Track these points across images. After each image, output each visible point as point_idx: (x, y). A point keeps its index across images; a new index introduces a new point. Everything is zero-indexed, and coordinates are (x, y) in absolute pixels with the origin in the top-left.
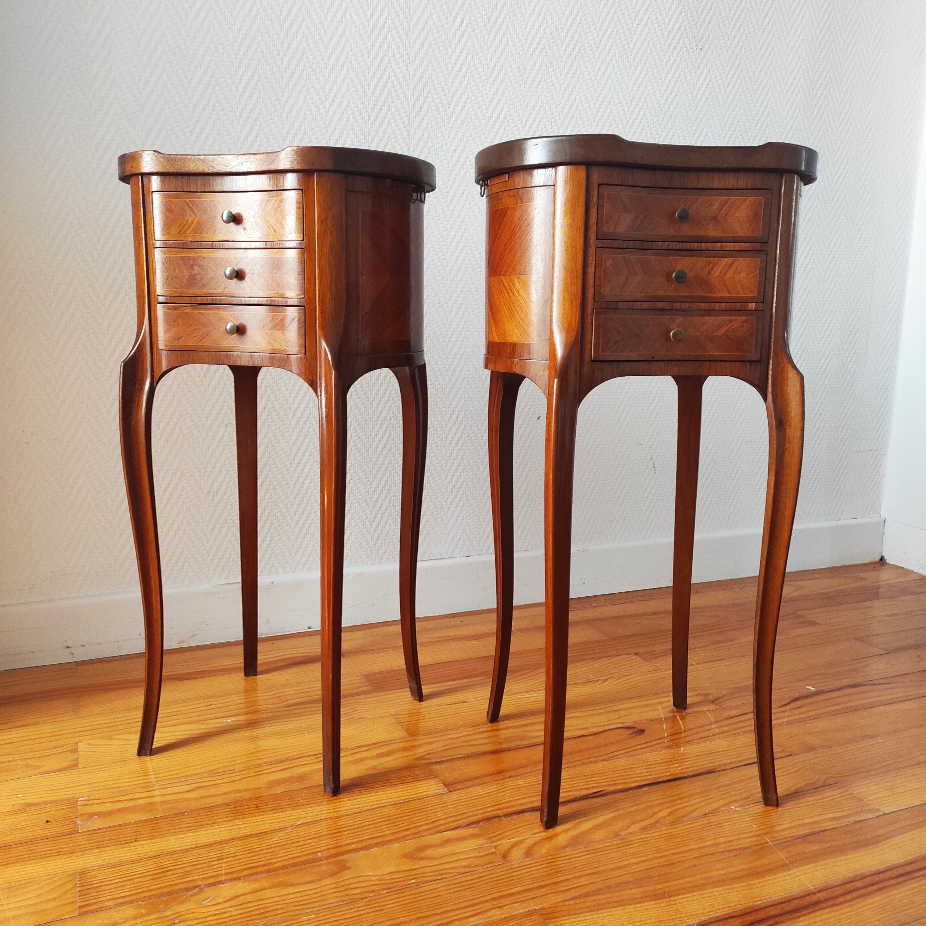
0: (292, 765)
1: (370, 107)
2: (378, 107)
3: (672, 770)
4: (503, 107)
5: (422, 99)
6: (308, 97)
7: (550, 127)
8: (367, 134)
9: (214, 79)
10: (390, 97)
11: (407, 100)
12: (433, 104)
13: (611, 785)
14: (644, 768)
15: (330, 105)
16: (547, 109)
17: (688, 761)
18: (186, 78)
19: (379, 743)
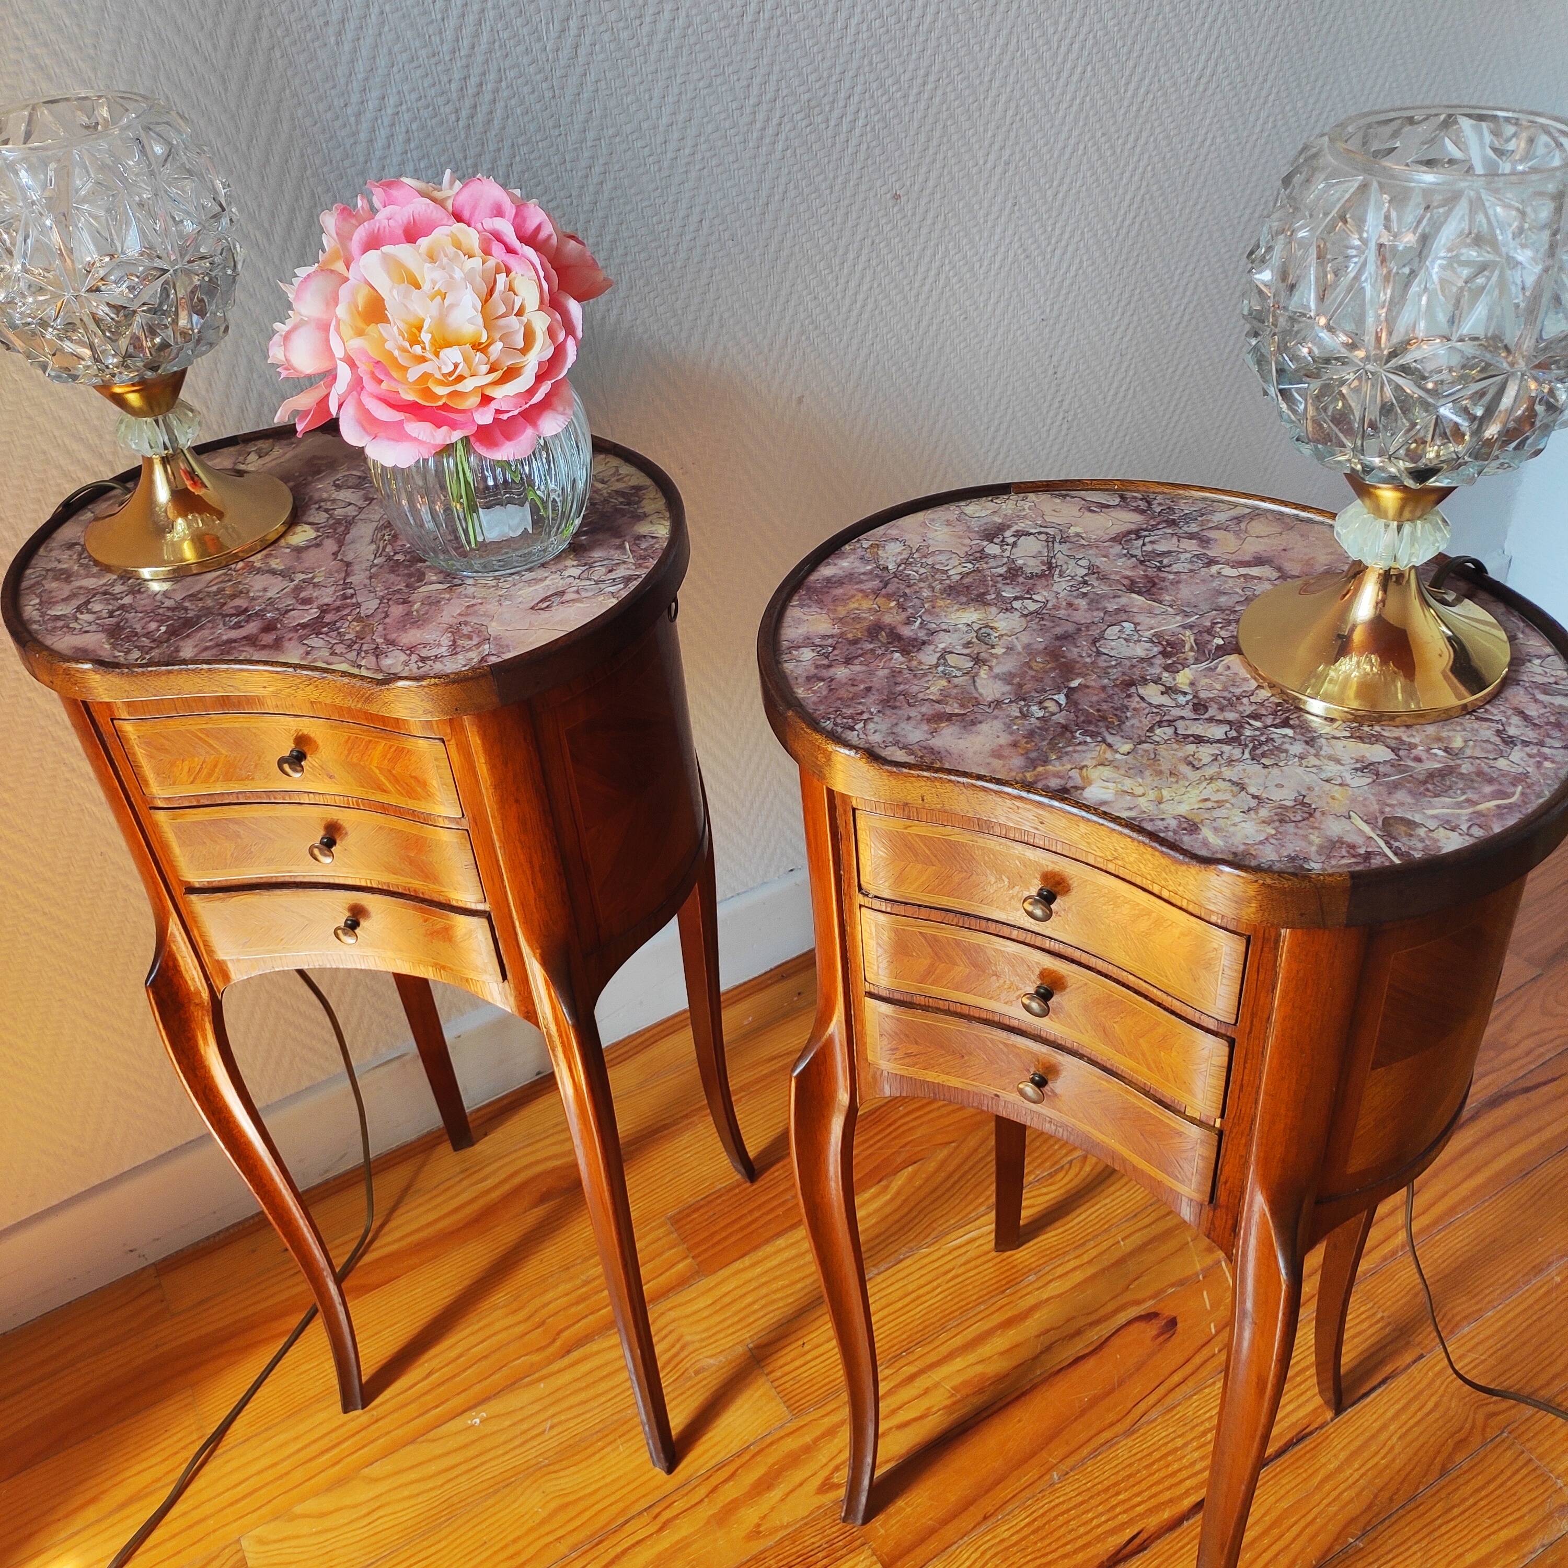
14: (1195, 1445)
19: (748, 1447)
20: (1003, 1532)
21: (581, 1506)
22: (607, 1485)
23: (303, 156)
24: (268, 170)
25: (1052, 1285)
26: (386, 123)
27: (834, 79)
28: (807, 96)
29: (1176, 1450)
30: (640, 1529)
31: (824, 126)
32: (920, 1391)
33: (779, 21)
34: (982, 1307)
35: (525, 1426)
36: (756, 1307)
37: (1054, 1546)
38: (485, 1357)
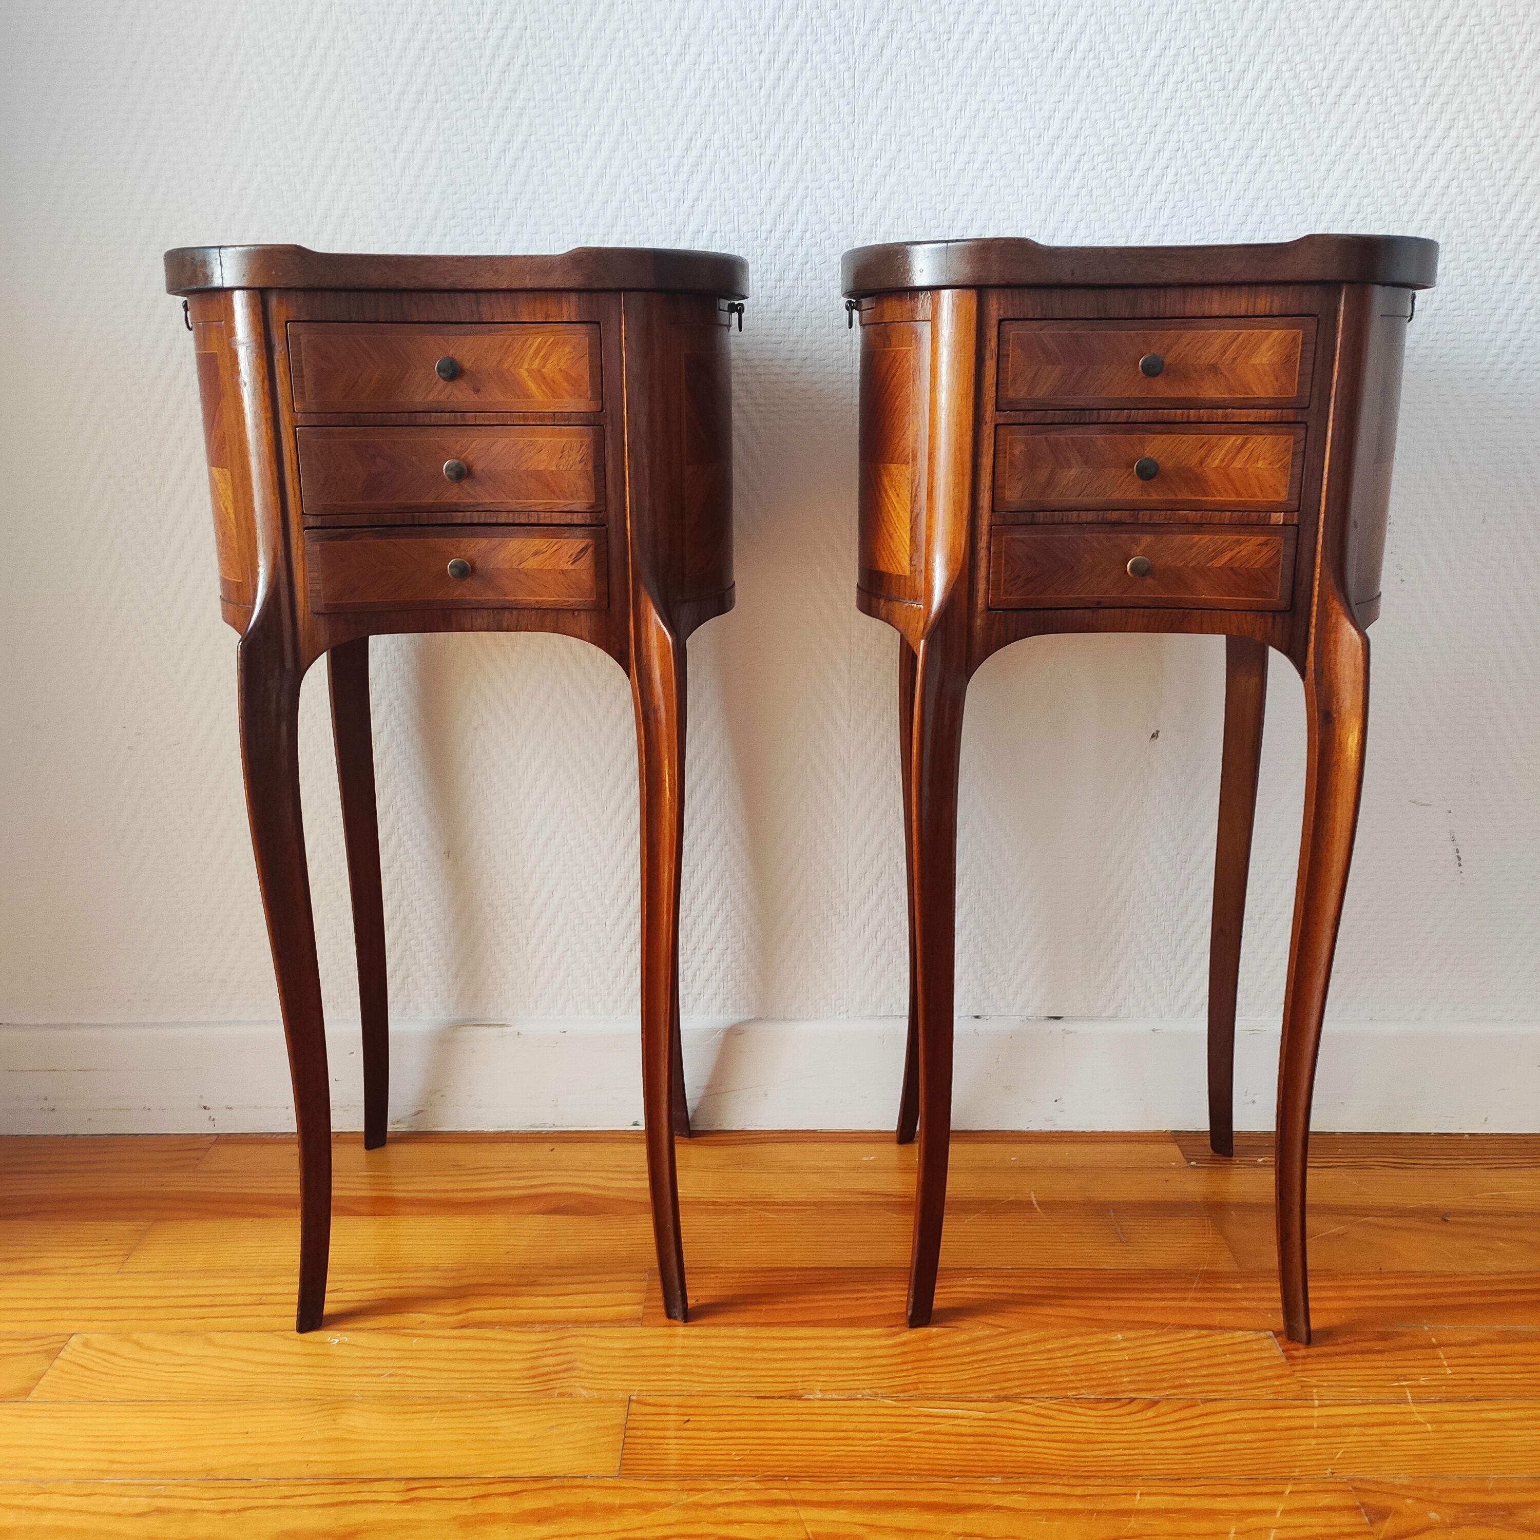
1: (763, 57)
2: (781, 57)
4: (1085, 24)
5: (883, 27)
6: (628, 52)
7: (1206, 59)
8: (756, 119)
9: (434, 36)
10: (809, 30)
11: (849, 33)
12: (911, 35)
15: (676, 64)
16: (1201, 16)
18: (381, 39)
19: (551, 1478)
21: (352, 1446)
23: (622, 89)
24: (591, 94)
25: (1015, 1497)
26: (697, 76)
27: (1144, 130)
28: (1111, 141)
30: (387, 1492)
31: (1127, 173)
32: (775, 1519)
33: (1091, 63)
34: (913, 1478)
35: (371, 1363)
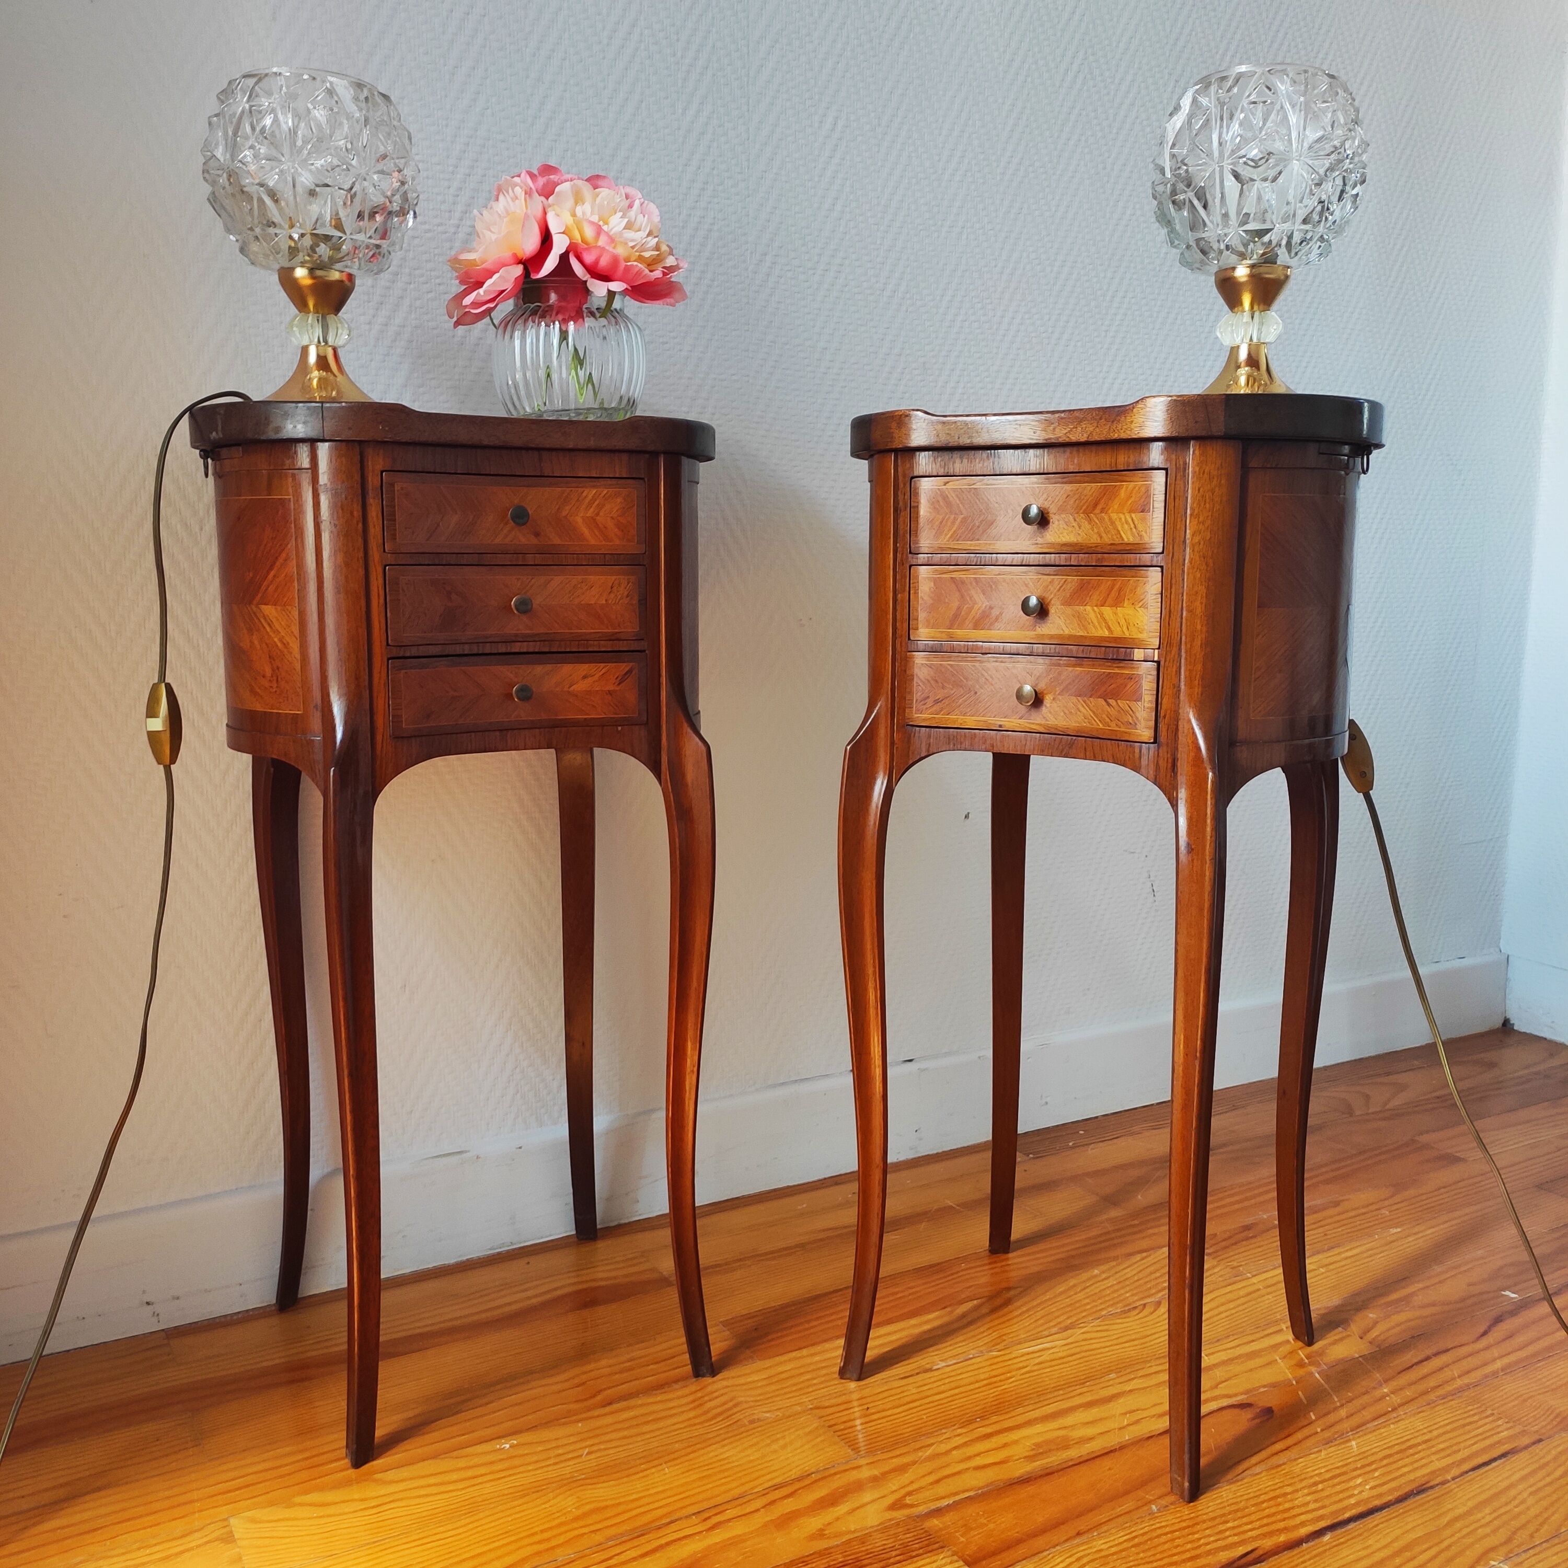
0: (663, 1541)
3: (1356, 1492)
4: (904, 272)
5: (769, 259)
7: (980, 305)
11: (745, 261)
12: (788, 268)
13: (1264, 1536)
14: (1306, 1491)
16: (976, 275)
17: (1376, 1470)
19: (809, 1475)
20: (1099, 1544)
21: (621, 1508)
22: (650, 1495)
27: (944, 353)
28: (923, 359)
29: (1285, 1494)
30: (689, 1527)
32: (998, 1445)
33: (908, 302)
34: (1061, 1392)
35: (560, 1451)
36: (815, 1382)
37: (1158, 1557)
38: (520, 1404)
